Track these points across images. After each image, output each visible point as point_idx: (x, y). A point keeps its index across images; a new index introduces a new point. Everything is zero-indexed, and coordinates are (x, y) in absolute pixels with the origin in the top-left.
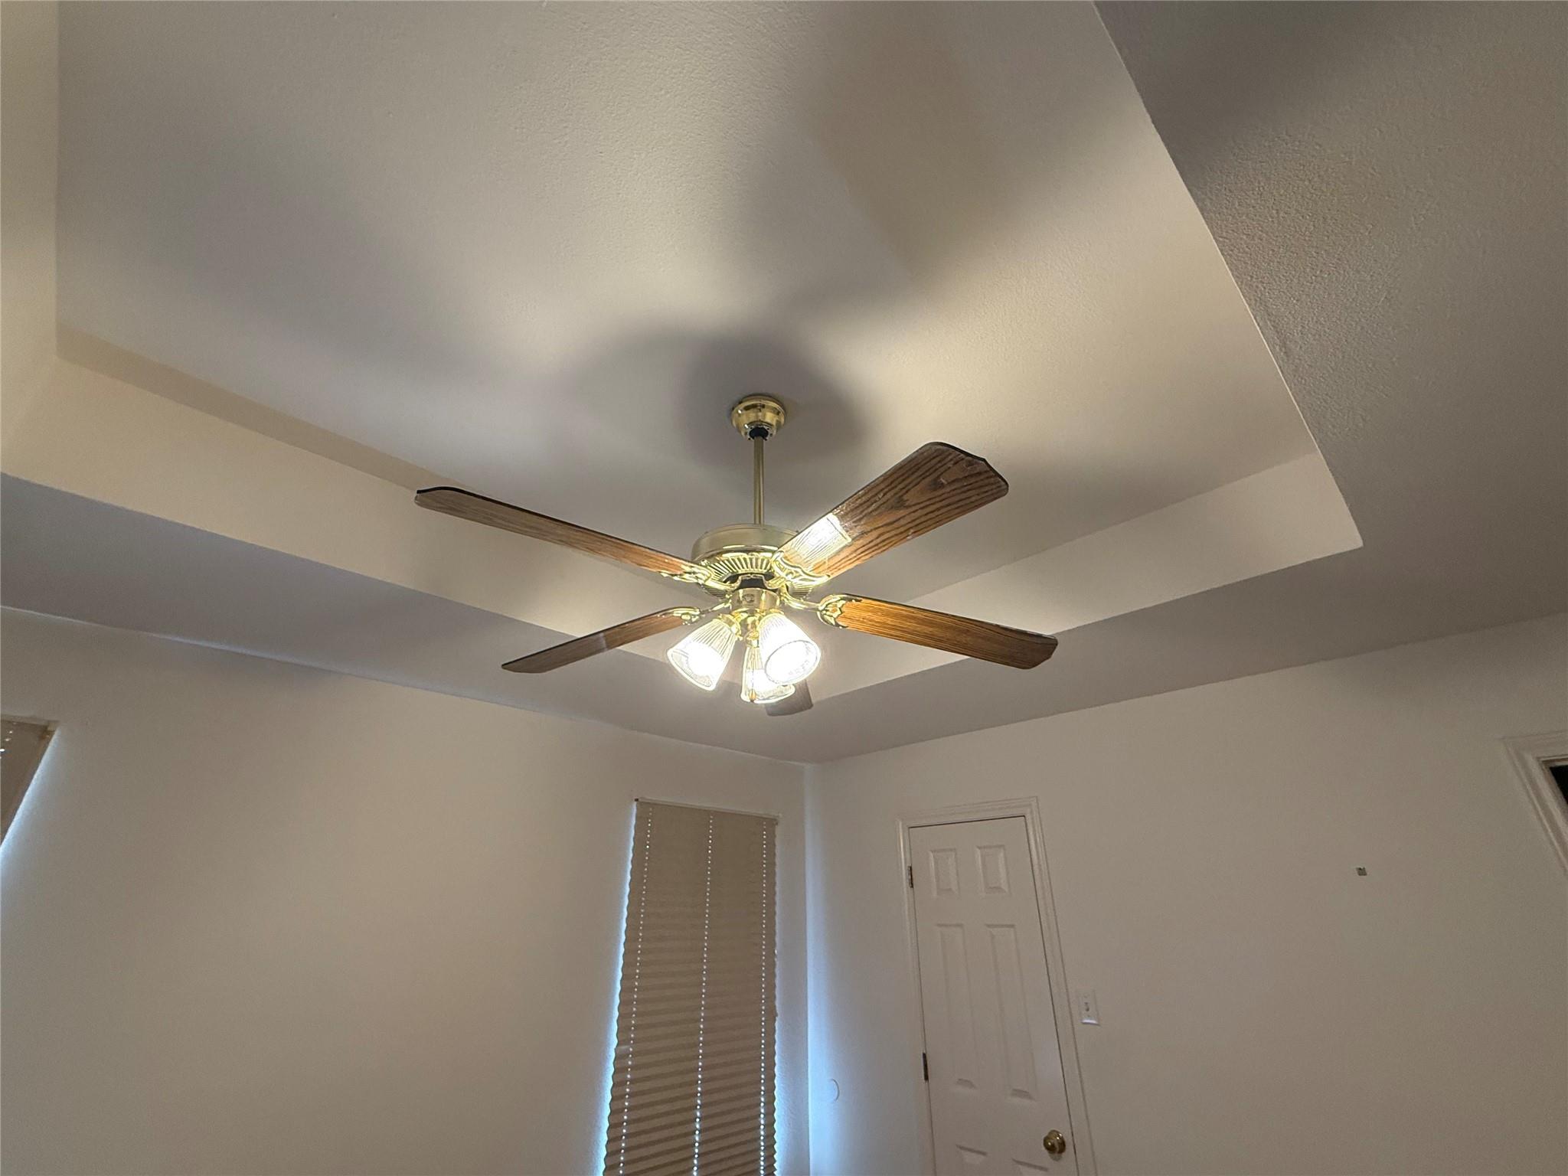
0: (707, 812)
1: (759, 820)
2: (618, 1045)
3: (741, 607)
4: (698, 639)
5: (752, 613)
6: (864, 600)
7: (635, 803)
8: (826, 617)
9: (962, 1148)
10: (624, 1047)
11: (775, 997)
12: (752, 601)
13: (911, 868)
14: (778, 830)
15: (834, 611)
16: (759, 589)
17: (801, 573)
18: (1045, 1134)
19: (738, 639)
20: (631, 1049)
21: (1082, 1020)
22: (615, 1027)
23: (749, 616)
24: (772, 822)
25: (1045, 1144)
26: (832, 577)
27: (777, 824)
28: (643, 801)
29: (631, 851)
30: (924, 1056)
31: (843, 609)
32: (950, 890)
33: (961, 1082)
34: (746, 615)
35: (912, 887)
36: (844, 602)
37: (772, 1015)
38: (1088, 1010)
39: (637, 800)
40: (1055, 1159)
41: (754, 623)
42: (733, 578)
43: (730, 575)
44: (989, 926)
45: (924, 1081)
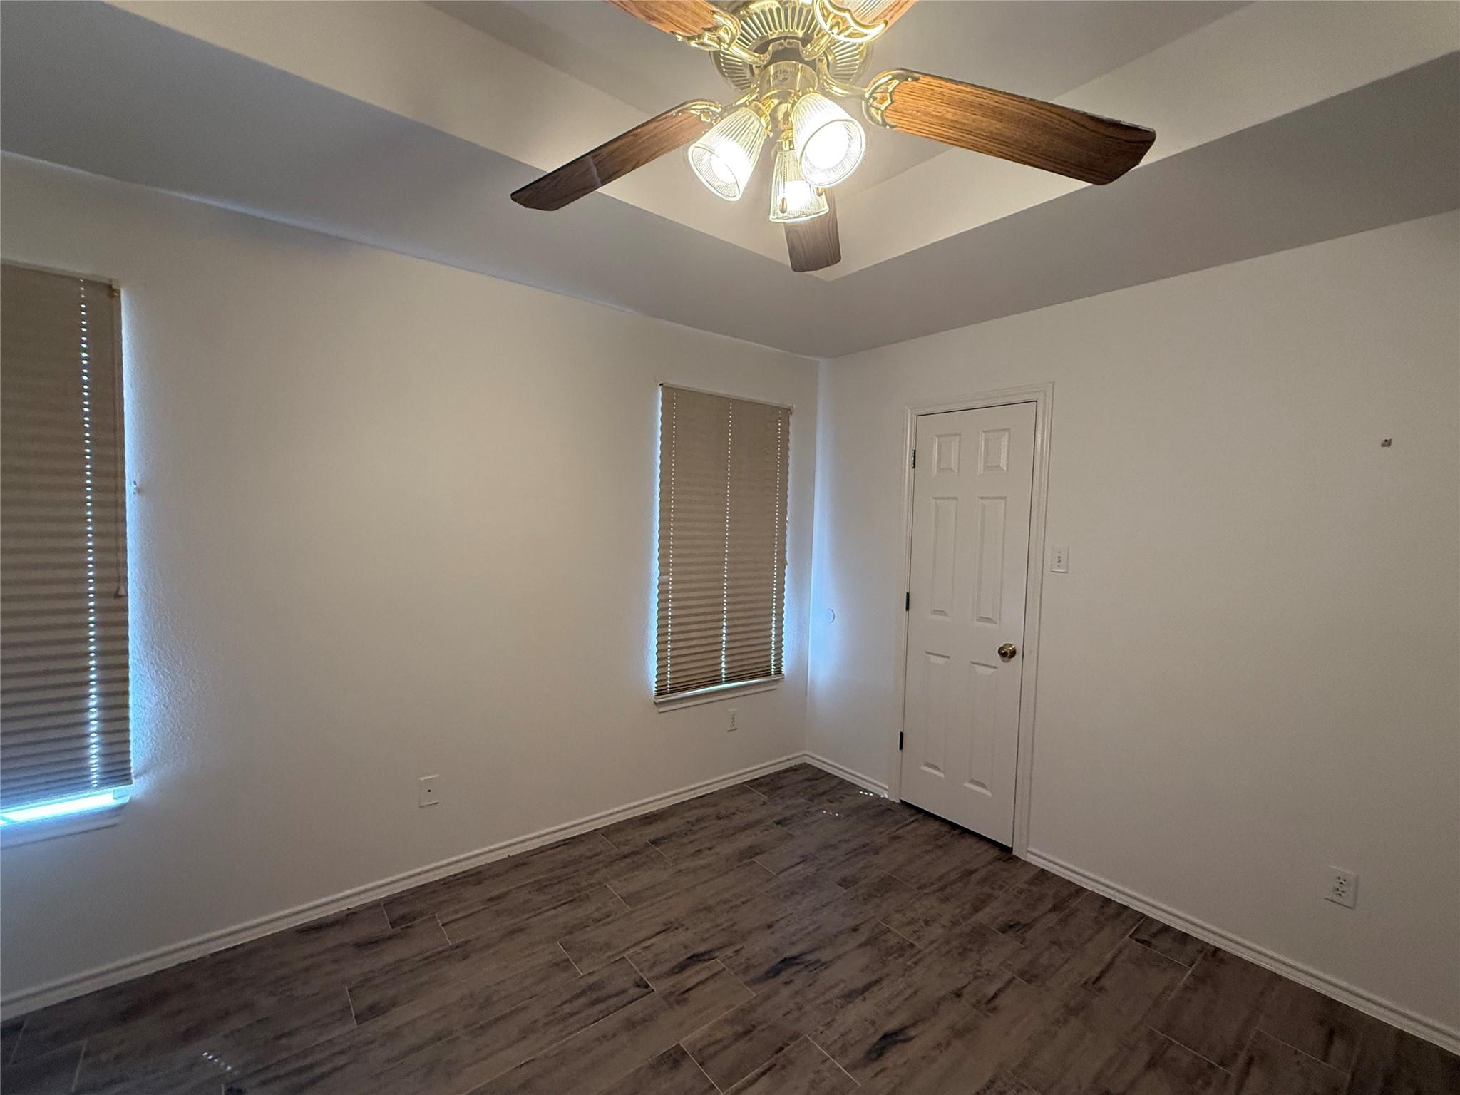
0: (728, 399)
1: (775, 409)
2: (660, 575)
3: (769, 90)
4: (723, 132)
5: (784, 97)
6: (922, 78)
7: (660, 388)
8: (873, 111)
9: (929, 653)
10: (665, 577)
11: (786, 536)
12: (785, 79)
13: (915, 451)
14: (792, 419)
15: (883, 99)
16: (794, 62)
17: (852, 23)
18: (1002, 645)
19: (768, 135)
20: (671, 579)
21: (1051, 569)
22: (656, 563)
23: (780, 103)
24: (787, 412)
25: (999, 652)
26: (890, 24)
27: (791, 413)
28: (667, 385)
29: (659, 430)
30: (908, 594)
31: (895, 97)
32: (951, 469)
33: (936, 612)
34: (776, 101)
35: (914, 467)
36: (896, 82)
37: (783, 563)
38: (1059, 562)
39: (661, 384)
40: (1004, 661)
41: (787, 115)
42: (762, 49)
43: (759, 43)
44: (982, 498)
45: (905, 611)
